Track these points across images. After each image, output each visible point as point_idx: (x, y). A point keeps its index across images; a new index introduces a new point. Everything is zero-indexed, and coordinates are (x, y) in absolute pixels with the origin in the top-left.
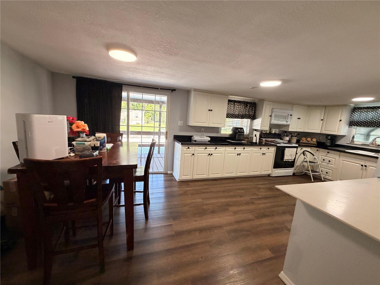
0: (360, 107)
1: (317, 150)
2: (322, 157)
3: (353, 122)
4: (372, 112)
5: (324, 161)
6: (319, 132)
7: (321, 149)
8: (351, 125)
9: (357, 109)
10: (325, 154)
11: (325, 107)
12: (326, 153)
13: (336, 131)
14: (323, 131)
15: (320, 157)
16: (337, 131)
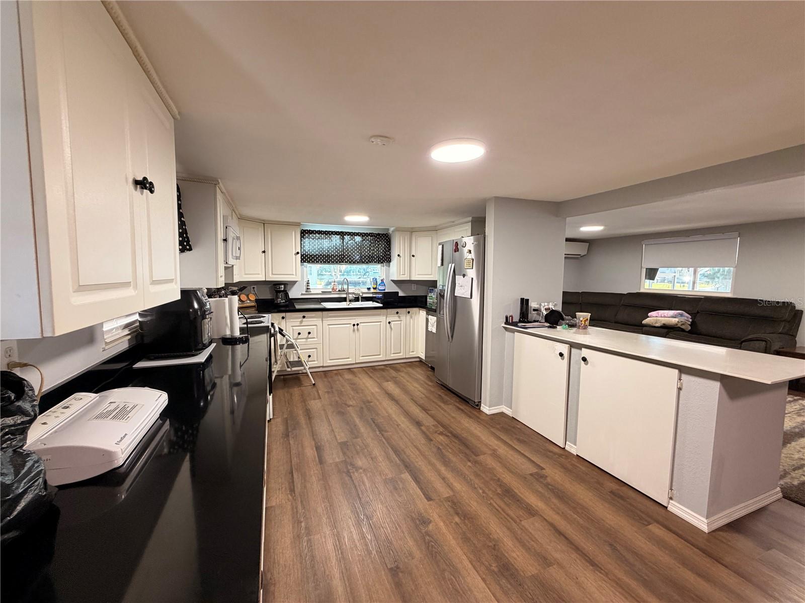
0: (310, 230)
1: (283, 318)
2: (293, 329)
3: (306, 256)
4: (326, 240)
5: (300, 336)
6: (261, 278)
7: (288, 314)
8: (305, 262)
9: (307, 233)
10: (297, 322)
11: (264, 223)
12: (300, 320)
13: (293, 275)
14: (270, 276)
15: (291, 331)
16: (294, 273)
